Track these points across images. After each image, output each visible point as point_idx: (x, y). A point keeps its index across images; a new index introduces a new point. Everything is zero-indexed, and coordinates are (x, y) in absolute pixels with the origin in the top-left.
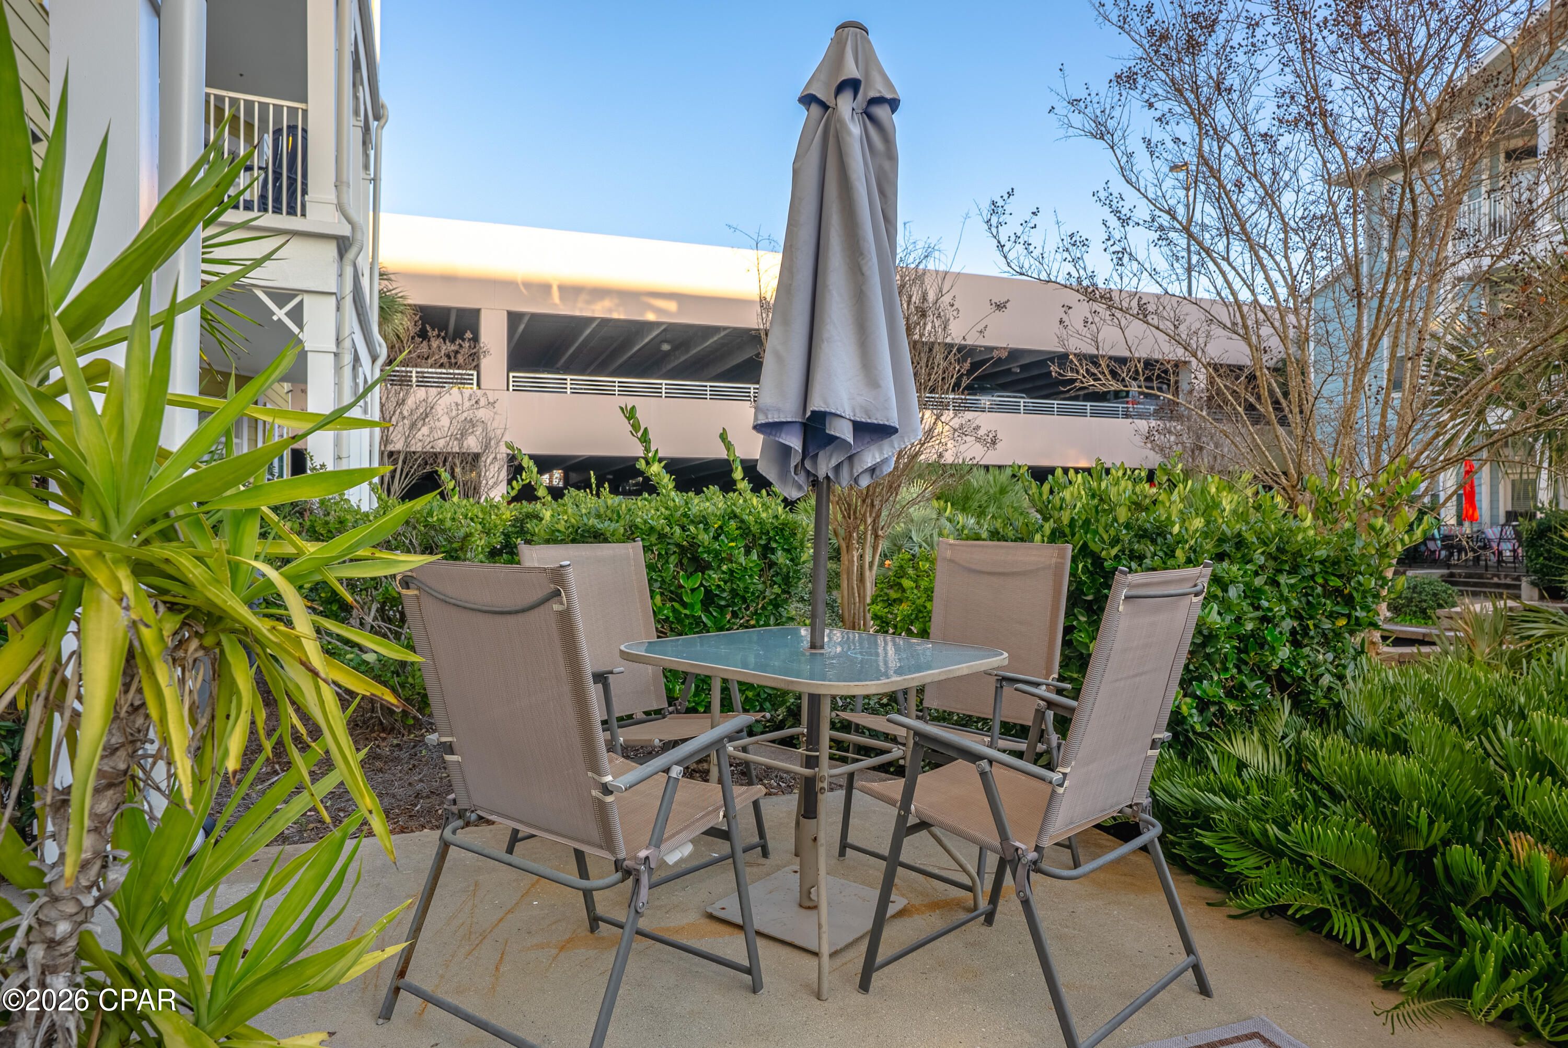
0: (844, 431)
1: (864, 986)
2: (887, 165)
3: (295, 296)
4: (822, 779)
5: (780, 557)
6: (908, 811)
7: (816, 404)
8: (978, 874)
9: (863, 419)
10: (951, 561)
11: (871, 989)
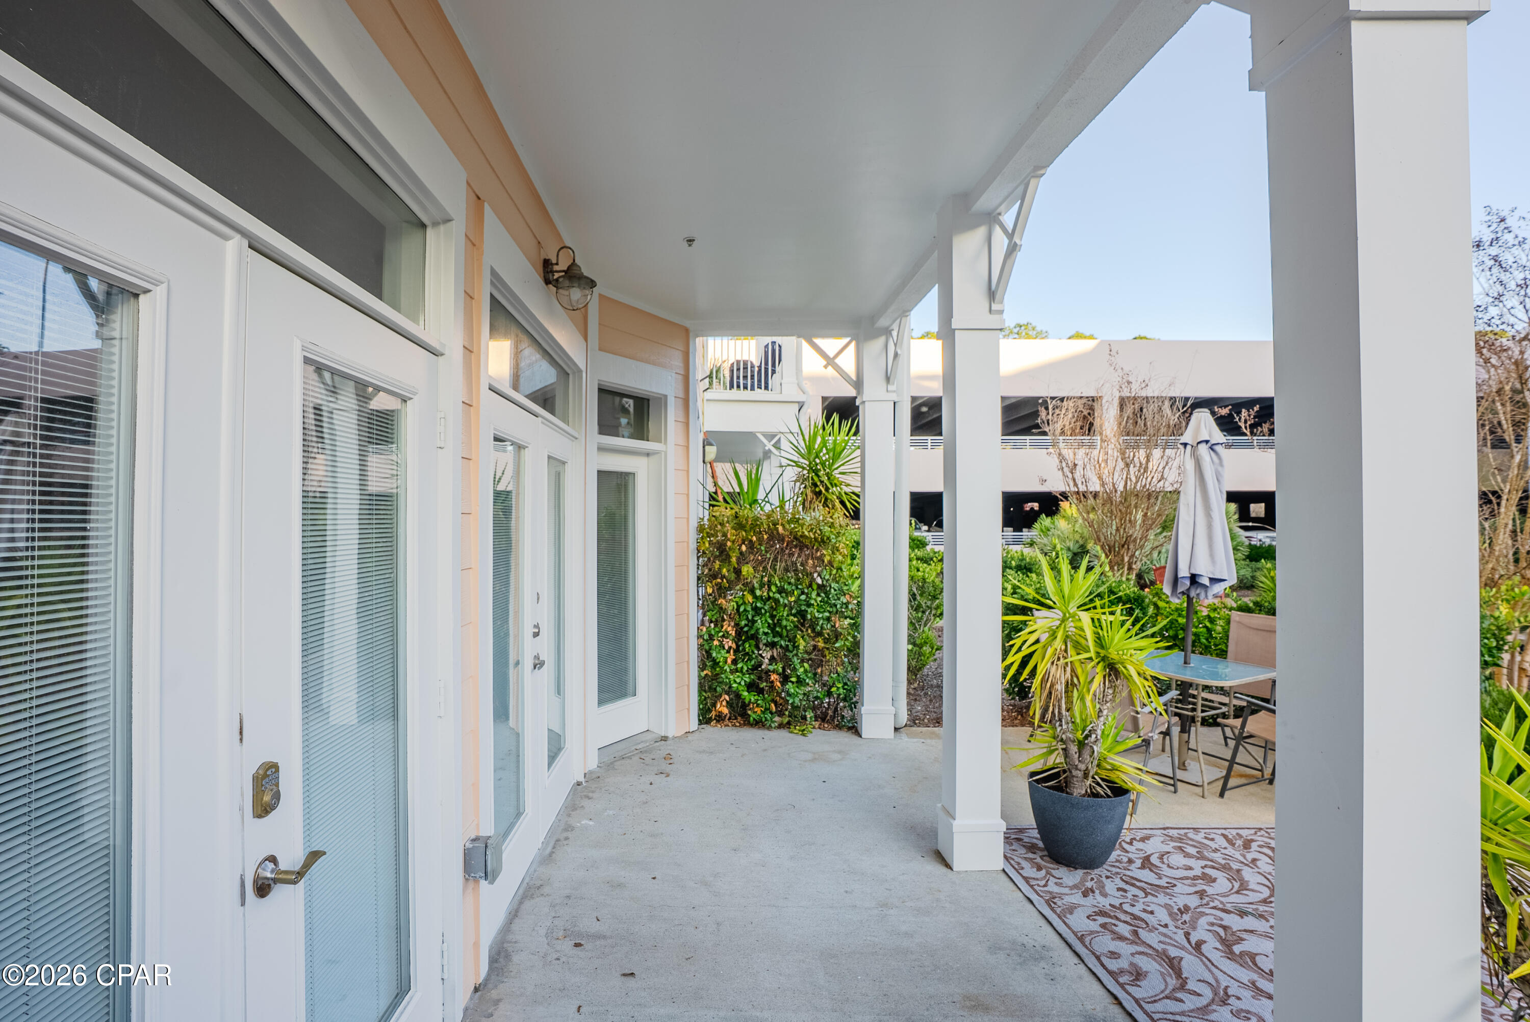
0: (1206, 581)
1: (1222, 795)
2: (1220, 469)
3: (776, 435)
4: (1198, 717)
5: (1168, 626)
6: (1244, 731)
7: (1194, 572)
8: (1264, 763)
9: (1211, 576)
10: (1239, 622)
11: (1225, 796)
